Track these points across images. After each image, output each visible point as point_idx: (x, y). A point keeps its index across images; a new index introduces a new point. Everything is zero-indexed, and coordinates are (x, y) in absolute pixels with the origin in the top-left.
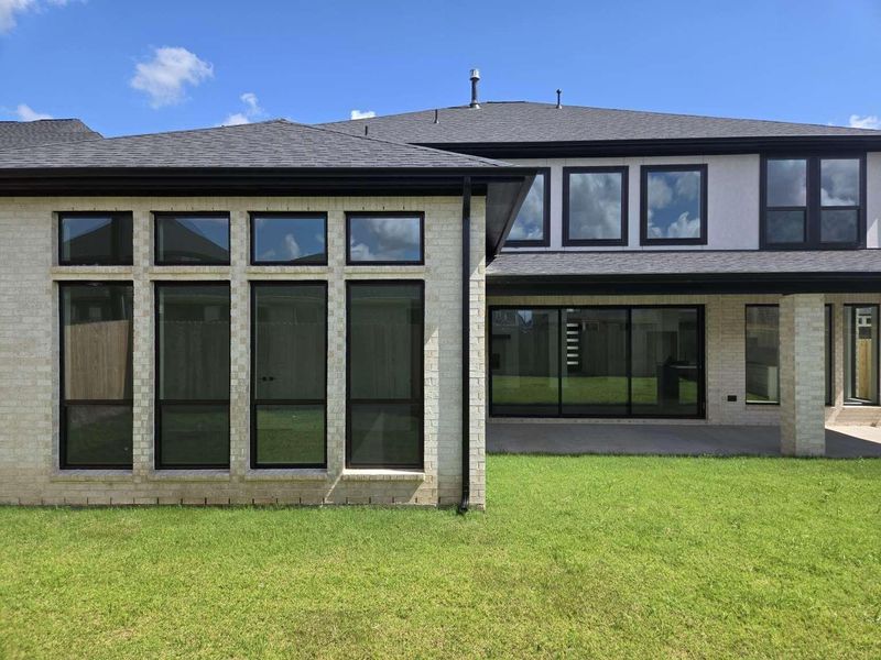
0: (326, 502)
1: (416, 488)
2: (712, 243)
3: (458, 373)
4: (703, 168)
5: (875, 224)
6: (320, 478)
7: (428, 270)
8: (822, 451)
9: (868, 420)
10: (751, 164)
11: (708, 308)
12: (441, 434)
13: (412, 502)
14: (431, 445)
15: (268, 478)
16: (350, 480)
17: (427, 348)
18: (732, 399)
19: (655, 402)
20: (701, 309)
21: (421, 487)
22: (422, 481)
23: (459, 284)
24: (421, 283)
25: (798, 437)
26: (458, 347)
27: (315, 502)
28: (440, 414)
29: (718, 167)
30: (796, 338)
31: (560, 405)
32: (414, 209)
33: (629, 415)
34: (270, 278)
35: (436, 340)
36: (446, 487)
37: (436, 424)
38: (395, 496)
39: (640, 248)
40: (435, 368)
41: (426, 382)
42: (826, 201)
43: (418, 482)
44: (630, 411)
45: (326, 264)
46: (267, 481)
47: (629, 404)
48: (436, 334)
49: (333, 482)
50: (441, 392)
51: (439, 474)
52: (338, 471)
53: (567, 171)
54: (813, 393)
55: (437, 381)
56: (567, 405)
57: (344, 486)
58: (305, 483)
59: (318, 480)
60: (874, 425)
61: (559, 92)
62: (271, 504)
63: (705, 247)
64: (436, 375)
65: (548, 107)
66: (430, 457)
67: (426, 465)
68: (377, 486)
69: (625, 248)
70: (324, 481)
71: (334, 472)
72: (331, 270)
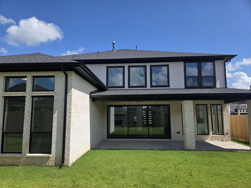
0: (21, 164)
1: (48, 160)
2: (171, 86)
3: (62, 124)
4: (168, 66)
5: (219, 80)
6: (19, 156)
7: (55, 93)
8: (195, 149)
9: (220, 140)
10: (181, 64)
11: (170, 105)
12: (57, 142)
13: (47, 164)
14: (54, 146)
15: (4, 156)
16: (28, 157)
17: (54, 116)
18: (179, 133)
19: (163, 134)
20: (168, 106)
21: (50, 159)
22: (50, 157)
23: (64, 97)
24: (53, 96)
25: (187, 144)
26: (63, 115)
27: (18, 164)
28: (57, 136)
29: (172, 65)
30: (185, 114)
31: (128, 135)
32: (52, 75)
33: (149, 138)
34: (9, 95)
35: (57, 113)
36: (58, 159)
37: (55, 139)
38: (42, 163)
39: (151, 88)
40: (56, 122)
41: (53, 126)
42: (203, 75)
43: (49, 158)
44: (149, 137)
45: (25, 91)
46: (3, 157)
47: (149, 135)
48: (57, 112)
49: (23, 158)
50: (57, 129)
51: (56, 155)
52: (25, 154)
53: (129, 67)
54: (191, 130)
55: (56, 126)
56: (130, 135)
57: (26, 159)
58: (15, 158)
59: (19, 157)
60: (222, 141)
61: (136, 46)
62: (5, 165)
63: (169, 88)
64: (56, 124)
65: (133, 50)
66: (53, 150)
67: (52, 152)
68: (37, 159)
69: (146, 88)
70: (20, 157)
71: (24, 155)
72: (27, 93)
